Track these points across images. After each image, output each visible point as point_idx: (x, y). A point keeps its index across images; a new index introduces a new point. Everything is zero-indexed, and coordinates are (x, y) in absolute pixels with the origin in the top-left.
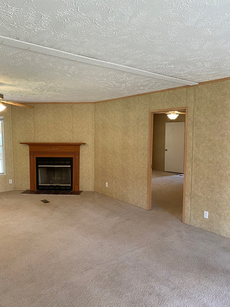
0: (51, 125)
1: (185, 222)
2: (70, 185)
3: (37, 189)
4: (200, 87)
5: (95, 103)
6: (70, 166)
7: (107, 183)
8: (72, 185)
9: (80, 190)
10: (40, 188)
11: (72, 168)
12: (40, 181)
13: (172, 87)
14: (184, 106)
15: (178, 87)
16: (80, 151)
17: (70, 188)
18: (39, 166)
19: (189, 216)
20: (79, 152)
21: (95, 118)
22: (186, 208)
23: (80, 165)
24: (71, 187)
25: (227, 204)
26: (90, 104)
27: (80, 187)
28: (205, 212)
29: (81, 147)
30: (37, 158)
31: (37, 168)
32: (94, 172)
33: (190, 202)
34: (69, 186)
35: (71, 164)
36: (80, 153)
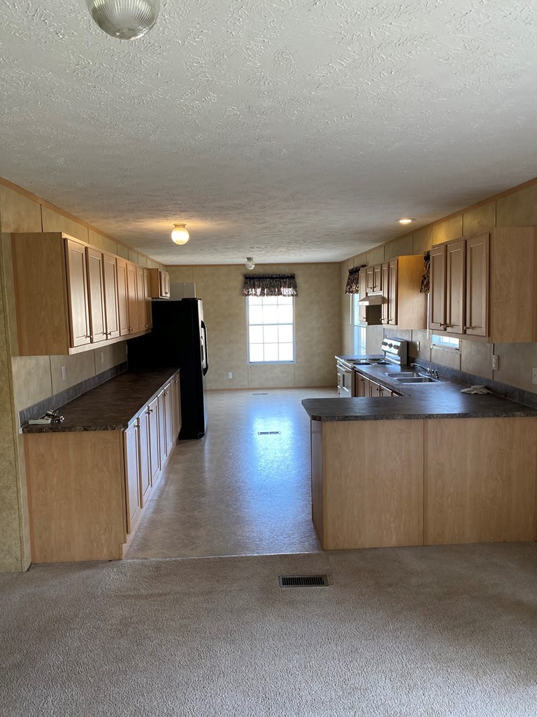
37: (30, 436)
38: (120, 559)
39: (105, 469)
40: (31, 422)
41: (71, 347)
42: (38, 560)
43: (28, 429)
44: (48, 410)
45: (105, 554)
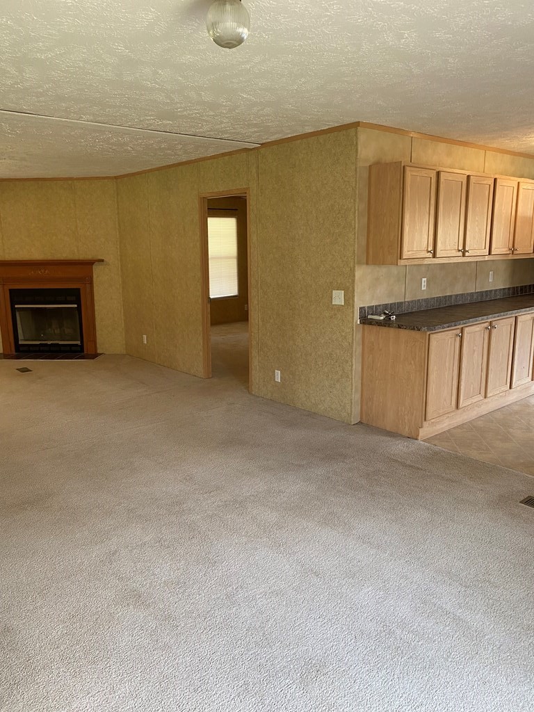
0: (33, 225)
1: (253, 393)
2: (79, 343)
3: (16, 352)
4: (263, 151)
5: (116, 178)
6: (76, 306)
7: (145, 336)
8: (82, 342)
9: (99, 351)
10: (21, 349)
11: (79, 308)
12: (21, 336)
13: (226, 151)
14: (245, 187)
15: (235, 151)
16: (95, 276)
17: (79, 349)
18: (16, 306)
19: (257, 382)
20: (91, 278)
21: (118, 208)
22: (253, 367)
23: (96, 305)
24: (82, 346)
25: (301, 355)
26: (106, 180)
27: (98, 346)
28: (276, 371)
29: (94, 267)
30: (10, 290)
31: (13, 310)
32: (123, 317)
33: (257, 358)
34: (77, 345)
35: (78, 302)
36: (94, 280)
37: (366, 326)
38: (416, 439)
39: (412, 362)
40: (370, 317)
41: (400, 259)
42: (364, 421)
43: (365, 320)
44: (386, 309)
45: (406, 431)
